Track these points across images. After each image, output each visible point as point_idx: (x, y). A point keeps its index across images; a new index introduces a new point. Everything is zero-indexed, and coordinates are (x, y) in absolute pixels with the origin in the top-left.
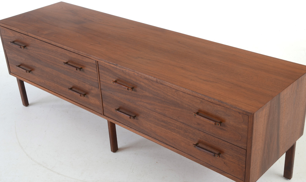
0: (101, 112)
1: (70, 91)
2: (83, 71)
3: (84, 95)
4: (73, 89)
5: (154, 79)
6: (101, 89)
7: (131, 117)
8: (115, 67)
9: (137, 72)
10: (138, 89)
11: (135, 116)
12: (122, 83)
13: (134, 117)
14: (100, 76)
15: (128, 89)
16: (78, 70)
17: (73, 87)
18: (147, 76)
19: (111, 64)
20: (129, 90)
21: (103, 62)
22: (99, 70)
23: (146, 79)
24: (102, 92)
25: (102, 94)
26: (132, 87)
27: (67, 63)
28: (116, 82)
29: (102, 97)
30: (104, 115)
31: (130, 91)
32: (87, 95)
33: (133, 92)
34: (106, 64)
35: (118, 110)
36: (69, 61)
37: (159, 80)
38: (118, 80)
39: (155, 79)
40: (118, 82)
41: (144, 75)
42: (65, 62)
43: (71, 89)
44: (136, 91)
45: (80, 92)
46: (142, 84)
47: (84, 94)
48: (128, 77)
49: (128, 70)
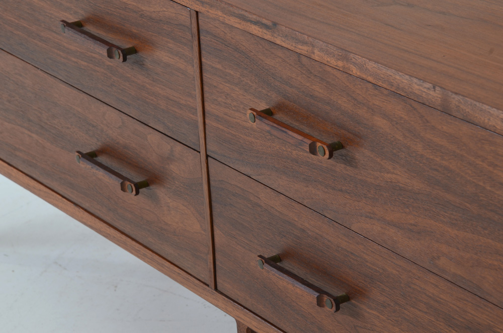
0: (208, 277)
1: (86, 167)
2: (140, 64)
3: (138, 187)
4: (101, 159)
5: (432, 93)
6: (207, 156)
7: (326, 298)
8: (268, 36)
9: (360, 60)
10: (362, 154)
11: (346, 299)
12: (296, 124)
13: (339, 302)
14: (206, 88)
15: (313, 150)
16: (118, 59)
17: (103, 151)
18: (402, 80)
19: (251, 22)
20: (320, 157)
21: (220, 13)
22: (203, 60)
23: (399, 95)
24: (211, 170)
25: (212, 183)
26: (336, 140)
27: (77, 26)
28: (267, 114)
29: (213, 195)
30: (216, 288)
31: (322, 158)
32: (151, 187)
33: (340, 167)
34: (231, 27)
35: (274, 262)
36: (88, 20)
37: (457, 97)
38: (281, 107)
39: (435, 95)
40: (279, 116)
41: (390, 72)
42: (72, 19)
43: (91, 157)
44: (350, 161)
45: (126, 172)
46: (380, 123)
47: (138, 179)
48: (318, 89)
49: (321, 50)
